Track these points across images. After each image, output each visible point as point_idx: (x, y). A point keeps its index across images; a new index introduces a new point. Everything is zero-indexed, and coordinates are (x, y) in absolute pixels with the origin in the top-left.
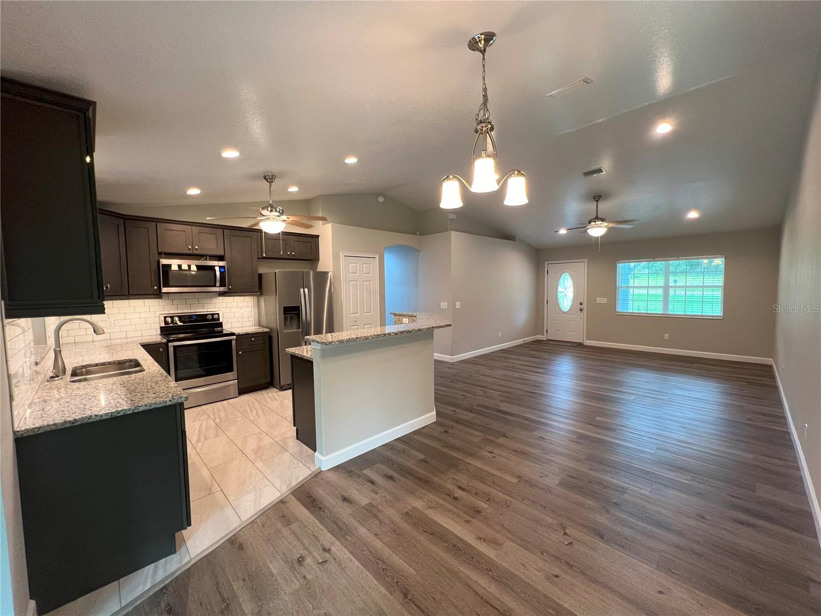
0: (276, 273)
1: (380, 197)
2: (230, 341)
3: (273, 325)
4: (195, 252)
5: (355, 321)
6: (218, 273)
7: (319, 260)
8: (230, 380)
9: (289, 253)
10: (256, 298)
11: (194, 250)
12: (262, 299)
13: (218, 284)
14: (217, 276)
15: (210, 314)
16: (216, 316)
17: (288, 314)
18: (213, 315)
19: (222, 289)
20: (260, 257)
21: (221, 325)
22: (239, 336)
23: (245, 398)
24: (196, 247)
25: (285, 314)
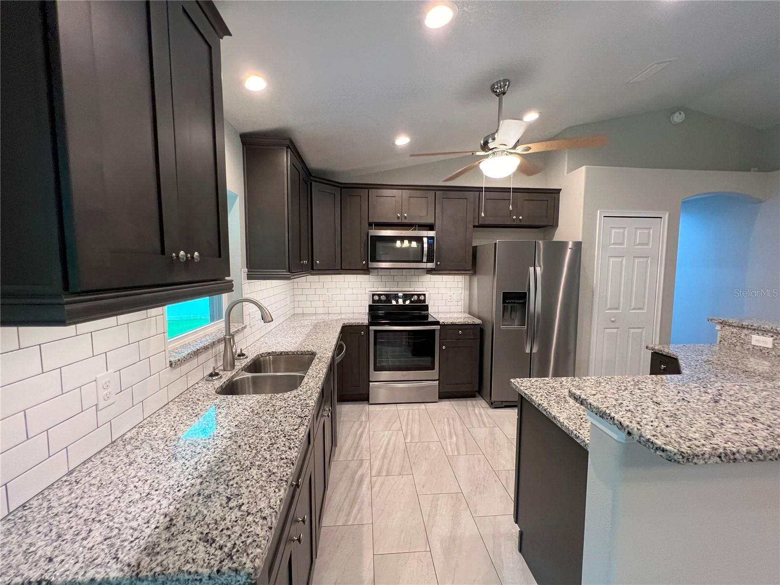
0: (496, 244)
1: (677, 114)
2: (434, 331)
3: (486, 315)
4: (404, 221)
5: (613, 322)
6: (426, 246)
7: (557, 226)
8: (429, 380)
9: (514, 217)
10: (467, 277)
11: (403, 218)
12: (475, 279)
13: (425, 259)
14: (424, 249)
15: (416, 294)
16: (422, 298)
17: (509, 303)
18: (419, 295)
19: (430, 265)
20: (477, 224)
21: (426, 308)
22: (444, 326)
23: (446, 406)
24: (405, 215)
25: (504, 302)
